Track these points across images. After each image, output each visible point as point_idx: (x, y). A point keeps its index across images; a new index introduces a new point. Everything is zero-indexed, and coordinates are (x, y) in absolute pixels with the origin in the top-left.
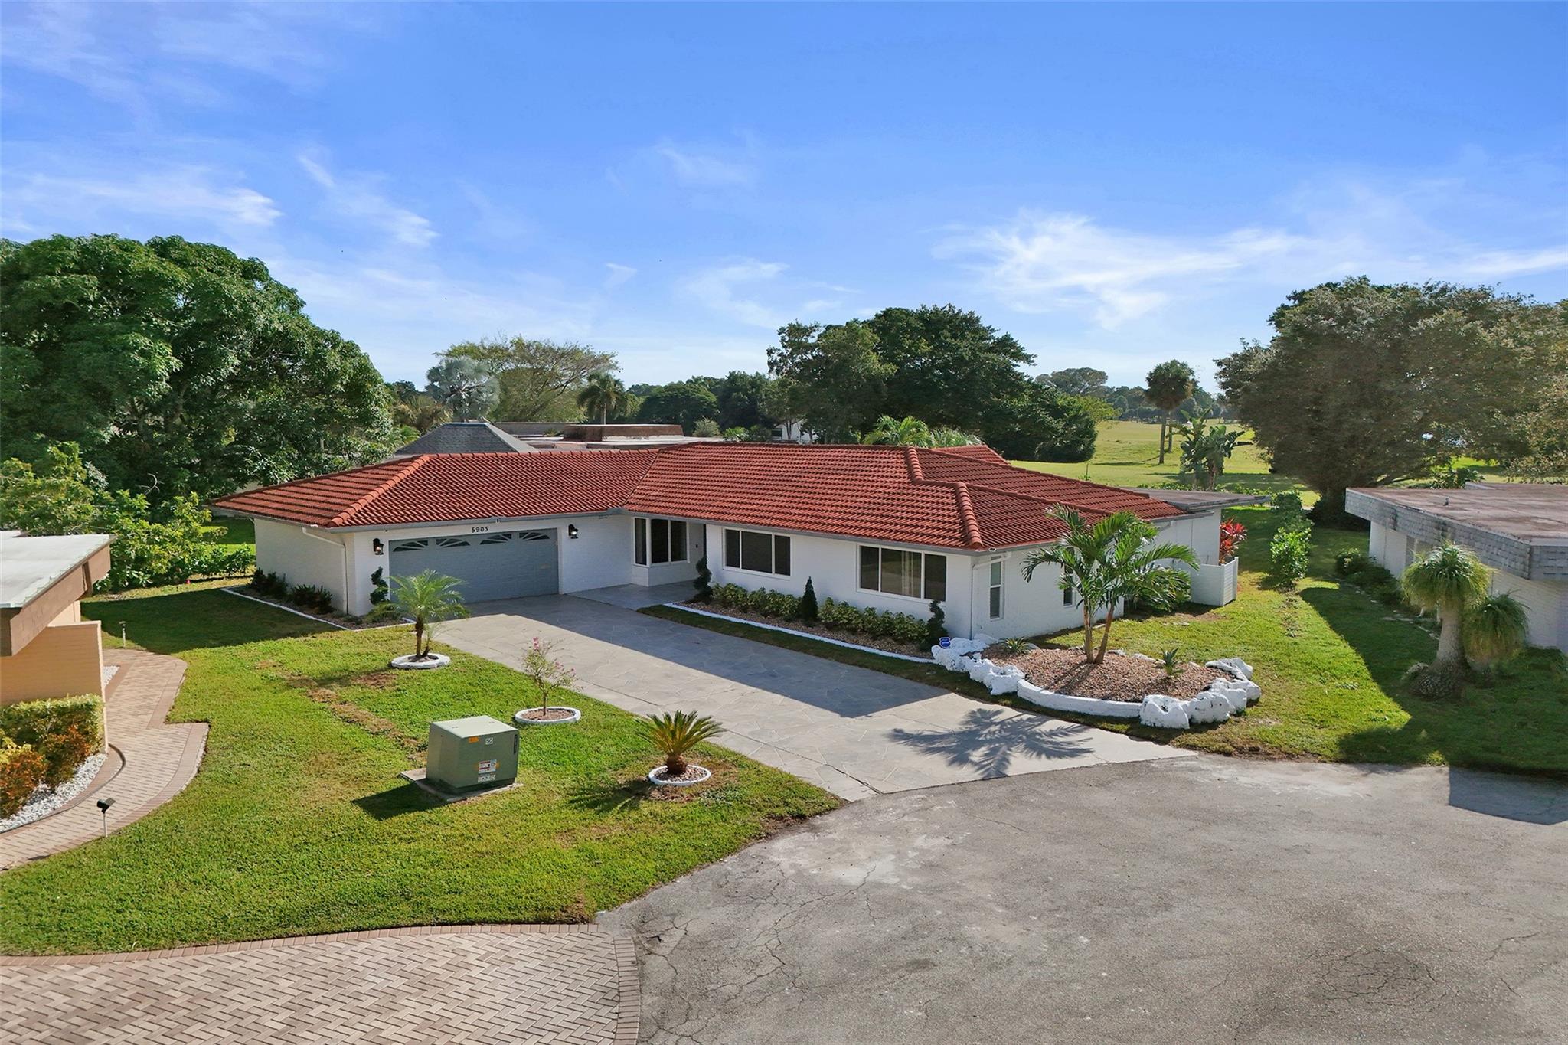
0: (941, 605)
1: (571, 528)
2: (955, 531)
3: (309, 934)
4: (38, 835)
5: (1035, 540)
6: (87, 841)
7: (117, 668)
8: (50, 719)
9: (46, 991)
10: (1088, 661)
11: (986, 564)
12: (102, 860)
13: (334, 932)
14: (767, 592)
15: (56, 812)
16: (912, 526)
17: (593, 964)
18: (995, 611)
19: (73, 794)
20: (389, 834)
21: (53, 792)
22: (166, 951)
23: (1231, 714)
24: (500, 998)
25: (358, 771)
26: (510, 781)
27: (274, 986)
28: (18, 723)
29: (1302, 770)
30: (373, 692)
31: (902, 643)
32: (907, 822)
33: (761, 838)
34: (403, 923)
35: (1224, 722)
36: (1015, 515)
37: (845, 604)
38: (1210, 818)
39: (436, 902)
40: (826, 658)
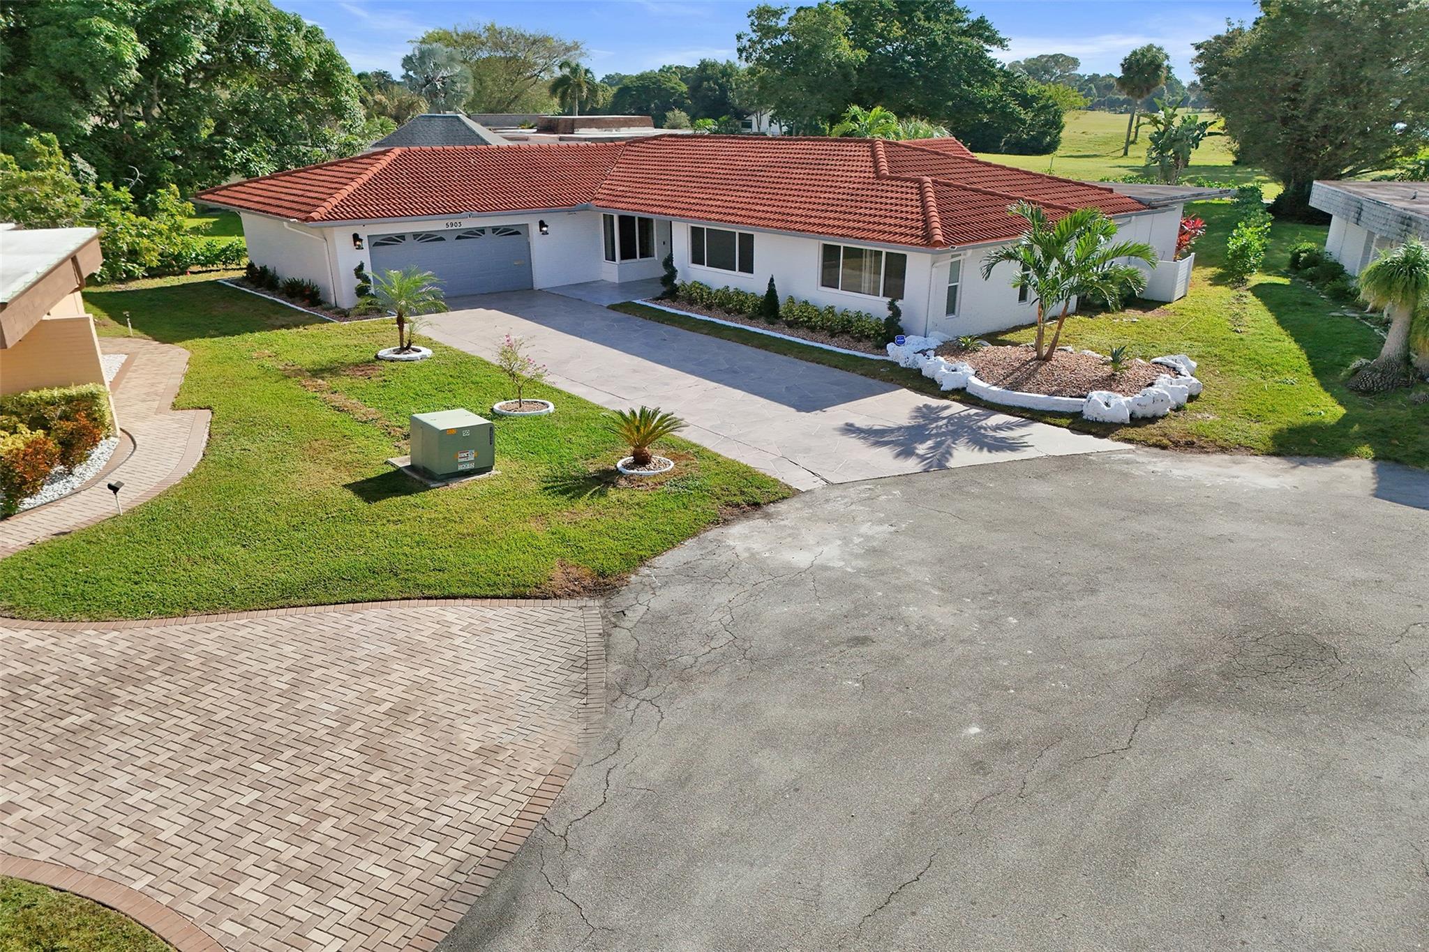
0: (898, 303)
1: (542, 224)
2: (917, 228)
3: (309, 605)
4: (60, 512)
5: (997, 237)
6: (104, 518)
7: (126, 357)
8: (59, 406)
9: (74, 653)
10: (1038, 358)
11: (946, 262)
12: (118, 536)
13: (332, 604)
14: (731, 290)
15: (75, 492)
16: (875, 223)
17: (564, 635)
18: (951, 309)
19: (89, 475)
20: (378, 516)
21: (71, 473)
22: (180, 619)
23: (1171, 410)
24: (480, 664)
25: (349, 457)
26: (489, 469)
27: (279, 651)
28: (31, 409)
29: (1234, 463)
30: (361, 382)
31: (860, 341)
32: (854, 510)
33: (719, 524)
34: (393, 597)
35: (1163, 417)
36: (977, 211)
37: (806, 302)
38: (1143, 508)
39: (421, 579)
40: (785, 355)
